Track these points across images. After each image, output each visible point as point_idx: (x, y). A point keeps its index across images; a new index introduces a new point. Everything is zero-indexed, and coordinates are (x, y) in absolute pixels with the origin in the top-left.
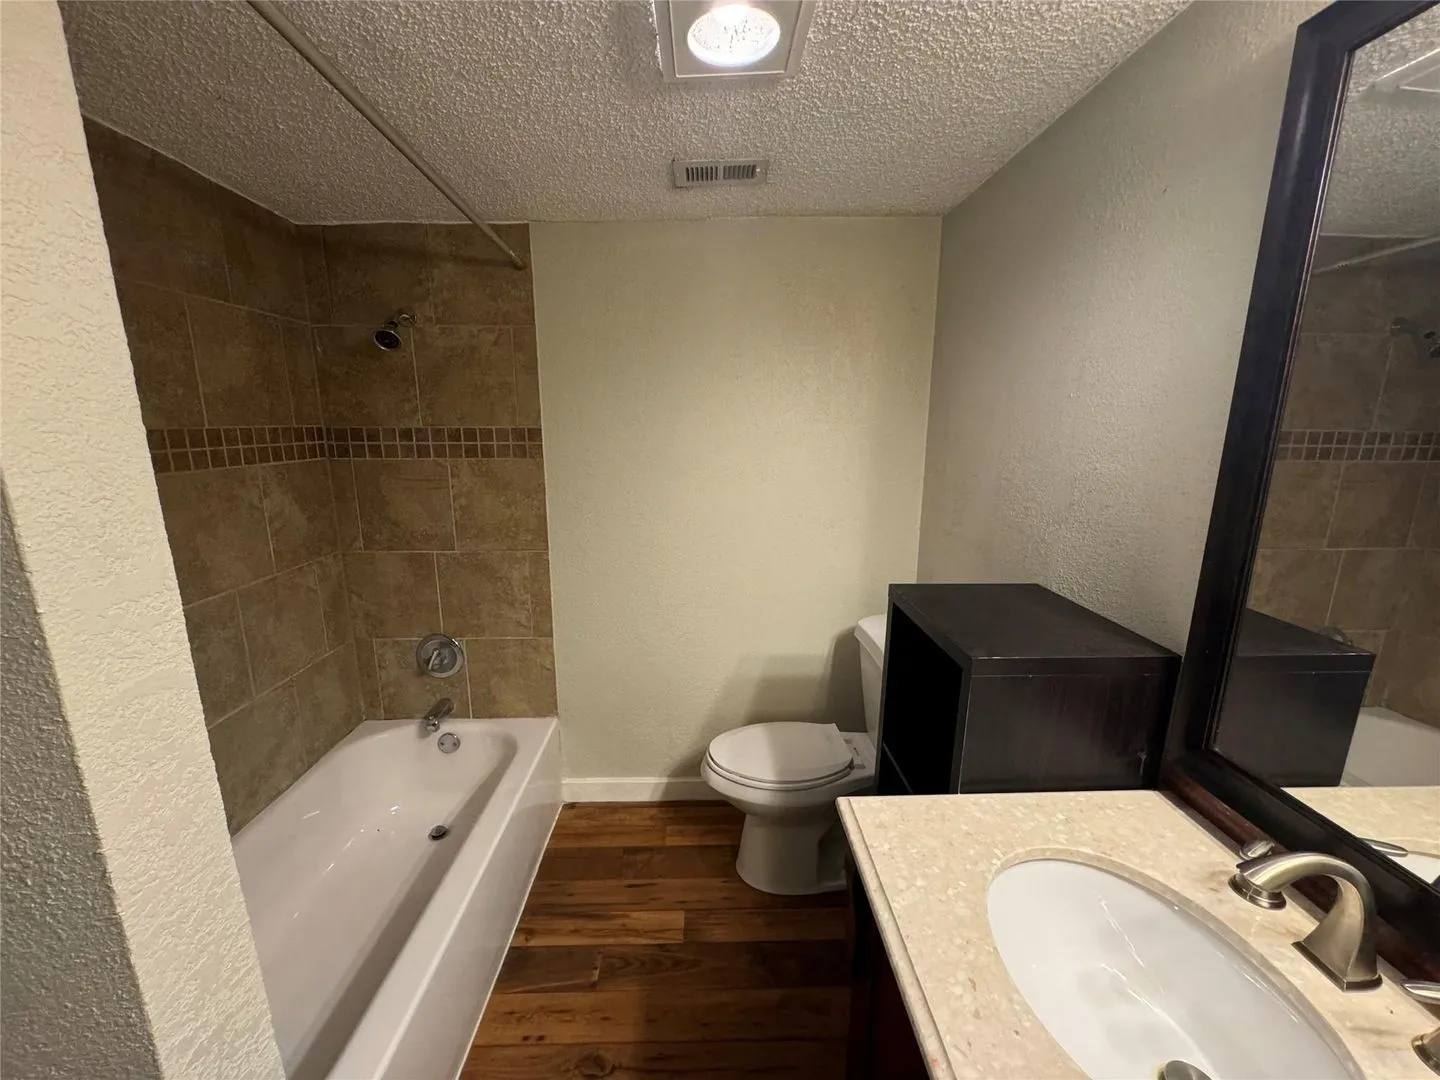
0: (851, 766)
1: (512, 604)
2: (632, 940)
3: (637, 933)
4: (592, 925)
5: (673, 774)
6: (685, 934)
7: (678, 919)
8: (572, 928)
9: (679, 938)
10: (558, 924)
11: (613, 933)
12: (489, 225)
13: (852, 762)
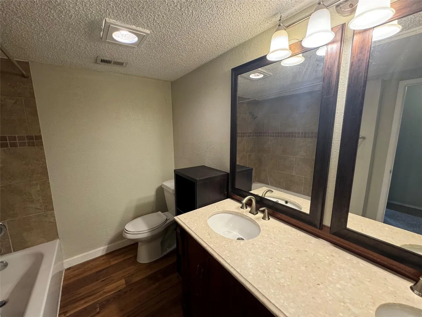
0: (167, 220)
1: (32, 202)
2: (109, 294)
3: (109, 292)
4: (92, 297)
5: (109, 244)
6: (126, 285)
7: (123, 281)
8: (84, 302)
9: (124, 286)
10: (77, 304)
11: (101, 296)
12: (16, 60)
13: (167, 218)
